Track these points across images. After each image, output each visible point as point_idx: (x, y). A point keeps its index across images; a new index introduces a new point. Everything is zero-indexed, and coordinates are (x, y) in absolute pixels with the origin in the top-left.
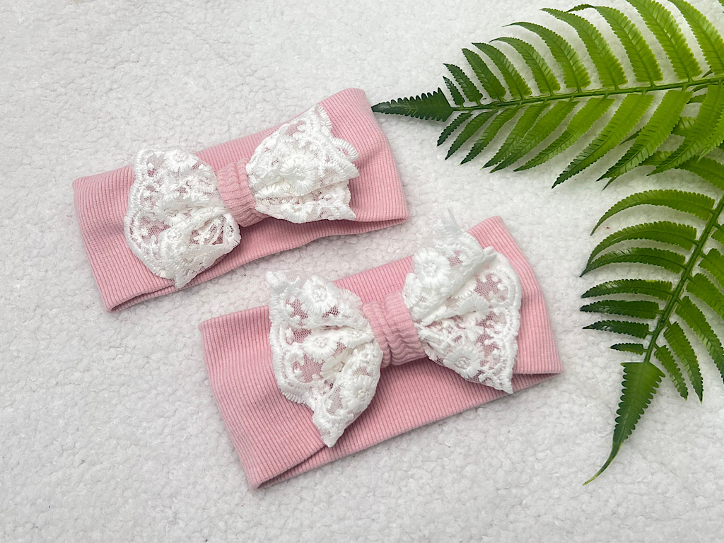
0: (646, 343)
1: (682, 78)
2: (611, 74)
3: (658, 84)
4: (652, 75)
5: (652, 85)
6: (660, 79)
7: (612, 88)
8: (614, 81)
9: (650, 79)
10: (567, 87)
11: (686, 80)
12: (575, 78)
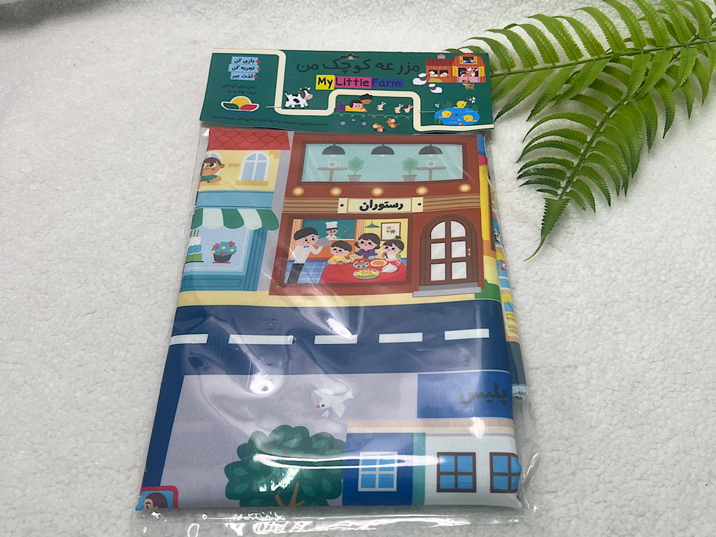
0: (560, 192)
1: (571, 60)
2: (528, 59)
3: (557, 64)
4: (553, 58)
5: (554, 65)
6: (558, 61)
7: (530, 68)
8: (530, 63)
9: (552, 62)
10: (502, 68)
11: (574, 61)
12: (507, 63)
